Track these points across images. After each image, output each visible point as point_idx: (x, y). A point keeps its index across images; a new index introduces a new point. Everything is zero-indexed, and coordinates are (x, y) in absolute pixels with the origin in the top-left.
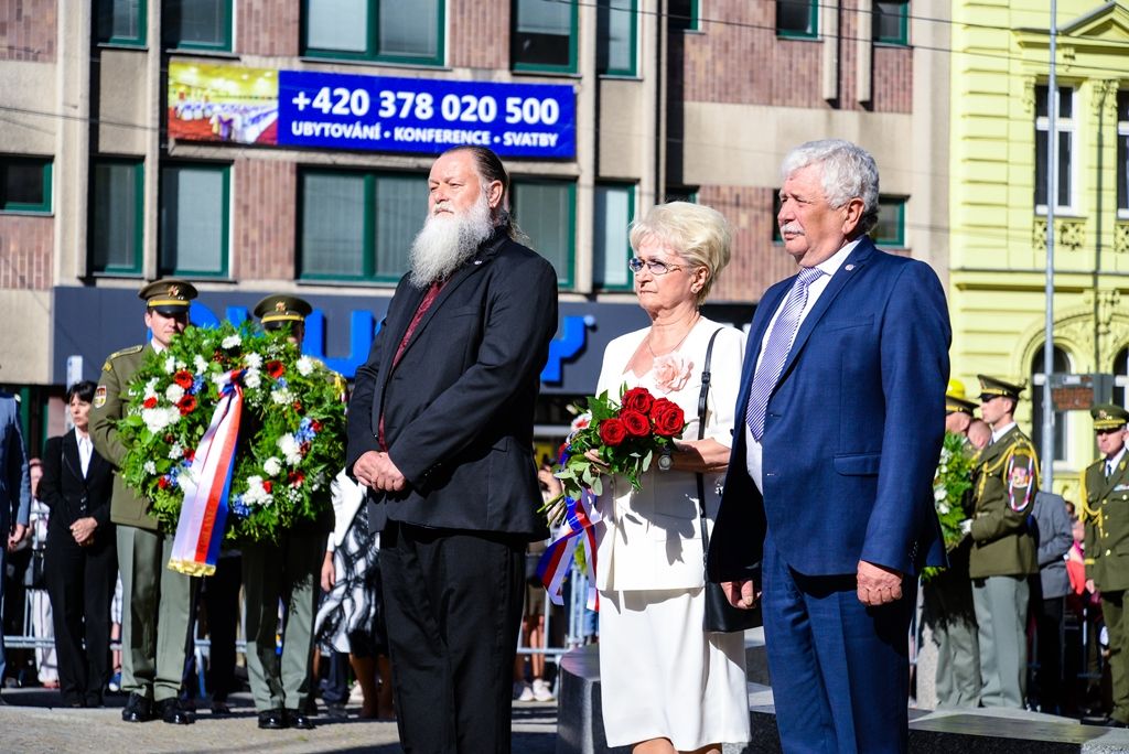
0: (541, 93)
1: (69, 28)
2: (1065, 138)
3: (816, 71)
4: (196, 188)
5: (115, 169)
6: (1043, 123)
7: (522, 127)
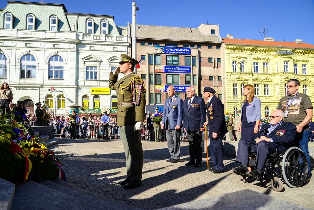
2: (236, 88)
3: (213, 83)
4: (158, 96)
5: (151, 95)
6: (234, 87)
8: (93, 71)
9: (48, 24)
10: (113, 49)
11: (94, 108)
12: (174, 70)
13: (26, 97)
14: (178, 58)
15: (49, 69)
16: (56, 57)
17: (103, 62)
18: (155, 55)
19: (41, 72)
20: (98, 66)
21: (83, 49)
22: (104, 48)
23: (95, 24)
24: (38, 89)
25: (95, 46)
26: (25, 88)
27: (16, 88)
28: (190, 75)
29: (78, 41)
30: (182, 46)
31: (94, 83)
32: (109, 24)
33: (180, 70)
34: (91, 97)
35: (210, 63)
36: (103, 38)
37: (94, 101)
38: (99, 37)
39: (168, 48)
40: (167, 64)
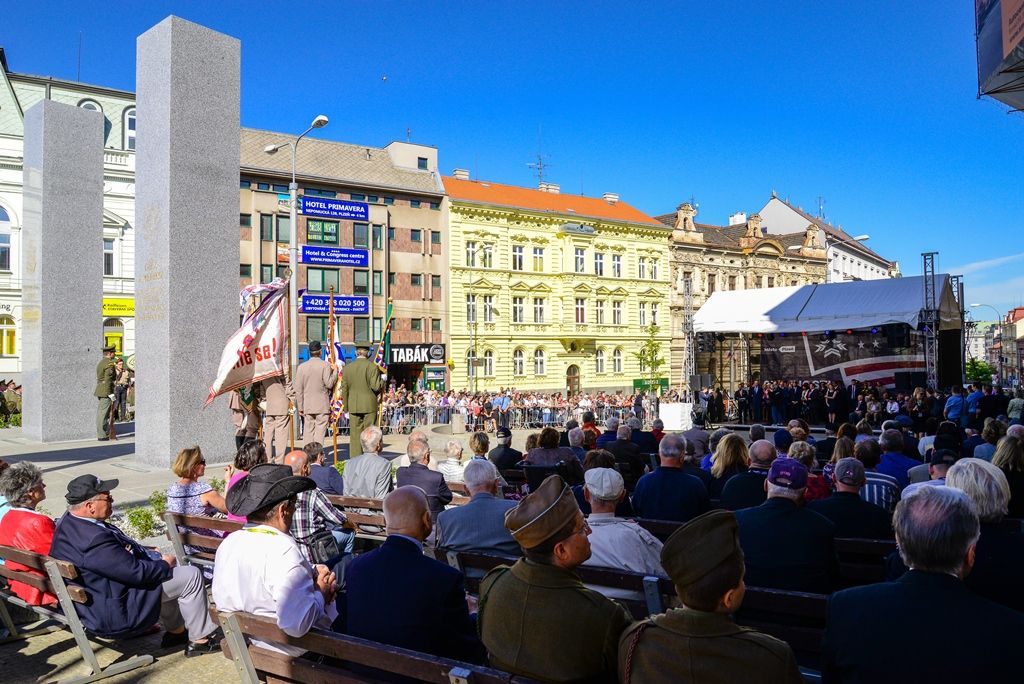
0: (361, 299)
2: (474, 306)
3: (420, 294)
6: (469, 303)
7: (357, 307)
12: (326, 257)
14: (337, 227)
18: (277, 216)
25: (109, 183)
28: (367, 271)
30: (347, 197)
31: (107, 284)
33: (341, 258)
35: (415, 244)
37: (106, 335)
39: (311, 200)
40: (308, 241)
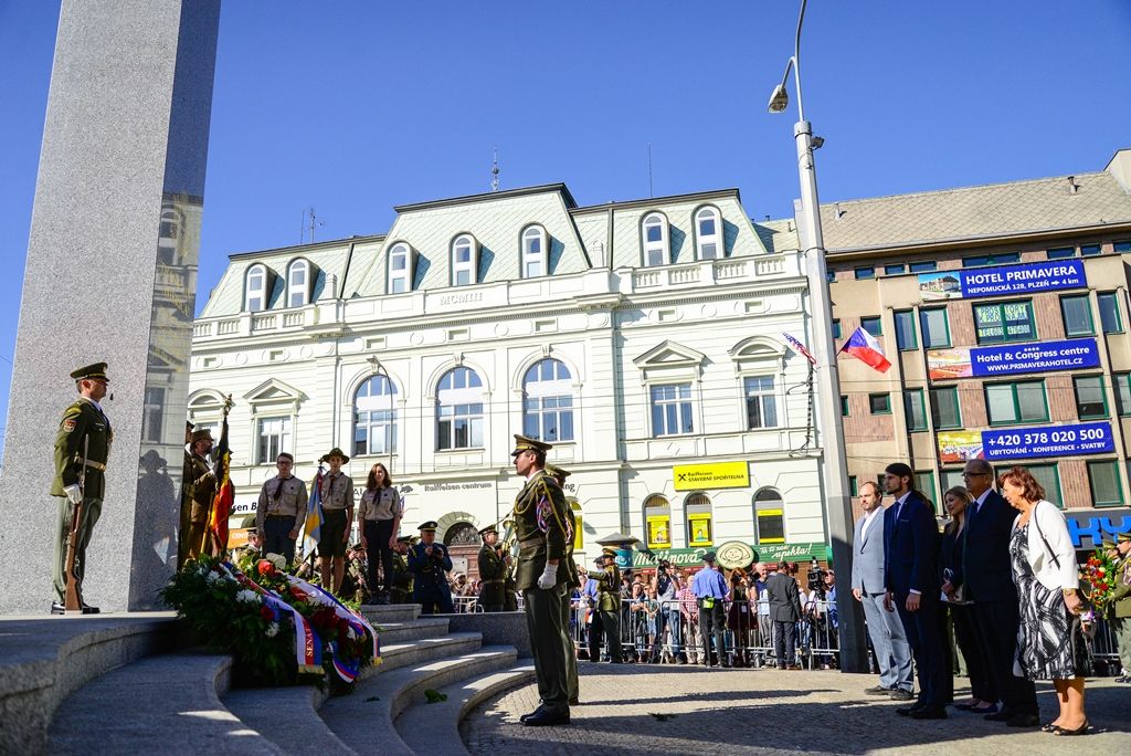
0: (1095, 427)
1: (898, 427)
5: (922, 476)
7: (1088, 441)
8: (678, 400)
9: (517, 258)
10: (747, 310)
11: (691, 544)
12: (1015, 361)
13: (455, 514)
14: (1029, 310)
15: (525, 412)
16: (547, 366)
17: (711, 362)
18: (921, 310)
19: (500, 421)
20: (694, 382)
21: (636, 324)
22: (712, 310)
23: (671, 229)
24: (493, 483)
25: (680, 309)
26: (451, 485)
27: (423, 486)
28: (1100, 375)
29: (616, 300)
30: (1041, 256)
31: (686, 447)
32: (723, 220)
33: (1043, 359)
34: (676, 502)
36: (705, 274)
37: (689, 518)
38: (689, 273)
39: (975, 272)
40: (979, 340)
